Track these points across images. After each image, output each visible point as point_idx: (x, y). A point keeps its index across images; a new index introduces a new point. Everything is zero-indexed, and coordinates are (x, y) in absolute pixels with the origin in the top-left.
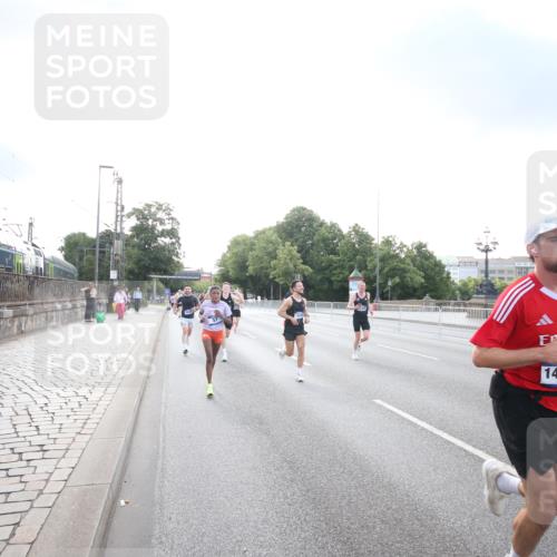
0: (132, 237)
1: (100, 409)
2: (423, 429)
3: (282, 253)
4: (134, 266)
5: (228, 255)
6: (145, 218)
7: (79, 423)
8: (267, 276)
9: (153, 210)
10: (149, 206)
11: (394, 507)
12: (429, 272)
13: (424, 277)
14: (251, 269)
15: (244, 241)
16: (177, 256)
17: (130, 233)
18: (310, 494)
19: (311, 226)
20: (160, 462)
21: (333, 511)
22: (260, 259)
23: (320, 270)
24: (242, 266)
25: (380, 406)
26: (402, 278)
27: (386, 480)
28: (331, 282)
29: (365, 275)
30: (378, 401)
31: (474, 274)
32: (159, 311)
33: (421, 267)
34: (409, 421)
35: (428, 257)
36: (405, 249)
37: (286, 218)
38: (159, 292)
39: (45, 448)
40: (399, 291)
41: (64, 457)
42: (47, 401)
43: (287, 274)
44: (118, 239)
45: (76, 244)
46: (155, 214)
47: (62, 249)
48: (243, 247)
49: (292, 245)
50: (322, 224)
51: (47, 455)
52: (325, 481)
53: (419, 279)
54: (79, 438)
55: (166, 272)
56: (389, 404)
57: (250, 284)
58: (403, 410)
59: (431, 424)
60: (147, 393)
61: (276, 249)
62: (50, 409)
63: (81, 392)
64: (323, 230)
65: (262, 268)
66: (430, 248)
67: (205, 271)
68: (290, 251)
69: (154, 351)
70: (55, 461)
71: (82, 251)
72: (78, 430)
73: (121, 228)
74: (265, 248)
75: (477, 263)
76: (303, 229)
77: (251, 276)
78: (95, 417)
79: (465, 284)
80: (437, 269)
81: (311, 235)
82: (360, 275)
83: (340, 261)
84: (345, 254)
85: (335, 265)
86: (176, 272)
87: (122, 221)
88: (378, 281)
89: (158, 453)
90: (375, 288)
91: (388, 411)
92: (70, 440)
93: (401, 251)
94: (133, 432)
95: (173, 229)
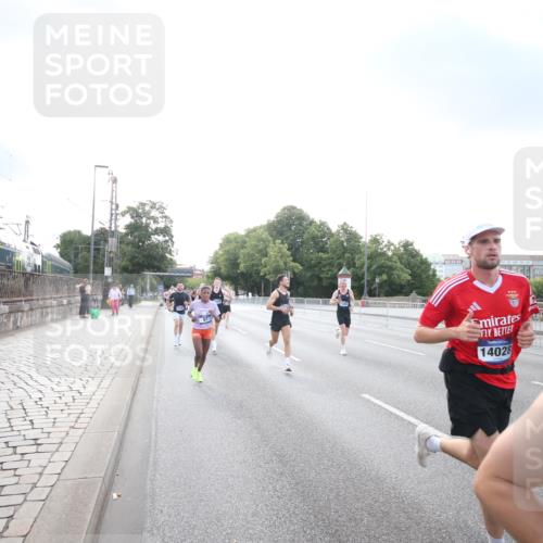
0: (127, 234)
1: (93, 404)
2: (409, 423)
3: (272, 252)
4: (128, 263)
5: (221, 252)
6: (139, 216)
7: (73, 418)
8: (258, 273)
9: (147, 208)
10: (143, 205)
12: (415, 270)
13: (410, 275)
14: (242, 266)
15: (236, 238)
16: (170, 254)
18: (299, 487)
19: (300, 224)
20: (152, 455)
22: (251, 256)
23: (309, 267)
24: (234, 263)
25: (368, 401)
26: (389, 276)
28: (320, 279)
29: (353, 273)
30: (364, 395)
32: (153, 307)
33: (408, 265)
34: (395, 415)
35: (414, 254)
36: (392, 247)
37: (277, 217)
38: (153, 289)
39: (39, 442)
40: (387, 288)
41: (57, 450)
42: (41, 396)
43: (278, 271)
44: (112, 236)
45: (71, 242)
46: (149, 213)
47: (57, 246)
48: (235, 244)
49: (282, 243)
50: (312, 223)
51: (41, 448)
52: (313, 474)
53: (406, 276)
54: (72, 432)
55: (159, 269)
56: (378, 399)
57: (241, 281)
58: (390, 405)
59: (417, 418)
60: (139, 388)
61: (266, 247)
62: (45, 404)
63: (75, 387)
64: (312, 228)
65: (253, 265)
67: (198, 268)
68: (280, 248)
69: (148, 343)
70: (48, 455)
71: (77, 248)
72: (72, 424)
73: (116, 226)
74: (256, 246)
75: (462, 261)
76: (293, 228)
77: (242, 273)
78: (88, 411)
80: (423, 267)
81: (300, 234)
82: (348, 272)
83: (329, 258)
84: (334, 252)
85: (324, 263)
86: (169, 269)
87: (116, 219)
88: (367, 277)
89: (150, 447)
90: (363, 285)
91: (375, 405)
92: (64, 434)
93: (389, 249)
94: (126, 426)
95: (166, 227)
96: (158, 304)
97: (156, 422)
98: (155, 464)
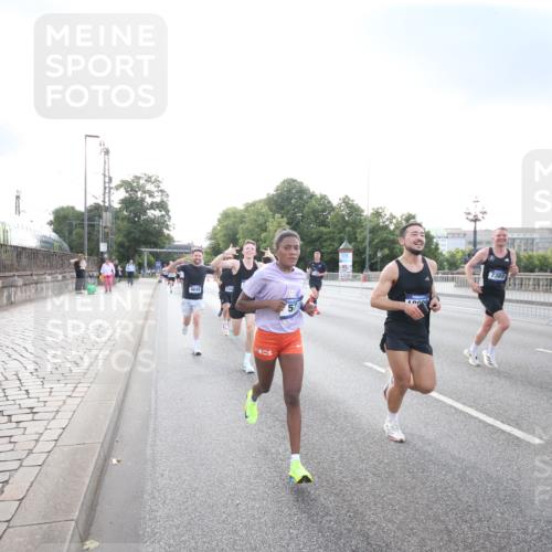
0: (121, 209)
3: (271, 226)
5: (219, 228)
6: (134, 190)
7: (70, 387)
9: (142, 182)
10: (138, 178)
15: (234, 213)
19: (301, 198)
21: (326, 465)
22: (250, 231)
24: (233, 239)
25: (371, 369)
26: (391, 249)
29: (354, 247)
30: (369, 364)
31: (462, 245)
32: (151, 283)
36: (394, 221)
37: (277, 190)
39: (35, 410)
41: (54, 418)
42: (37, 367)
44: (106, 211)
45: (65, 218)
46: (143, 186)
47: (51, 223)
48: (233, 219)
49: (282, 217)
50: (312, 196)
54: (69, 401)
55: (156, 246)
61: (266, 221)
62: (41, 374)
64: (313, 202)
67: (196, 244)
69: (146, 318)
70: (45, 423)
71: (71, 225)
73: (110, 201)
74: (256, 221)
75: (465, 235)
76: (293, 202)
79: (453, 256)
81: (301, 208)
82: (350, 247)
83: (330, 232)
84: (335, 226)
85: (325, 237)
86: (167, 246)
87: (110, 193)
88: (368, 252)
90: (365, 259)
91: (378, 372)
93: (391, 222)
95: (162, 202)
97: (156, 391)
98: (155, 430)
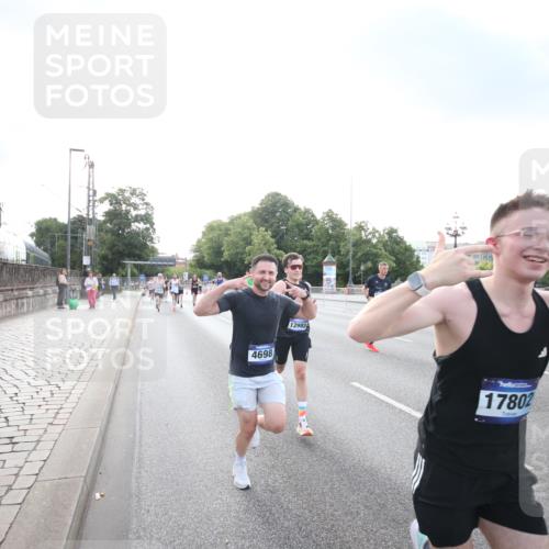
0: (105, 222)
1: (73, 398)
2: (401, 411)
3: (256, 239)
5: (204, 240)
8: (242, 261)
9: (127, 195)
10: (123, 191)
11: (377, 491)
12: (399, 256)
13: (395, 262)
14: (226, 256)
15: (219, 226)
16: (152, 241)
17: (102, 219)
19: (285, 211)
20: (137, 450)
22: (234, 244)
24: (218, 252)
25: (358, 389)
27: (368, 464)
29: (338, 260)
30: (356, 384)
32: (134, 296)
33: (392, 253)
34: (386, 403)
35: (399, 241)
36: (377, 235)
37: (261, 204)
38: (134, 278)
39: (14, 440)
41: (35, 449)
42: (16, 391)
44: (90, 224)
45: (48, 229)
46: (129, 199)
47: (32, 235)
48: (218, 232)
49: (266, 230)
50: (296, 209)
51: (17, 447)
53: (391, 263)
54: (50, 428)
55: (140, 258)
56: (368, 387)
57: (225, 270)
58: (380, 392)
59: (408, 405)
61: (251, 234)
63: (53, 381)
65: (237, 253)
66: (400, 234)
67: (180, 256)
68: (264, 236)
70: (25, 454)
71: (53, 237)
72: (50, 420)
74: (241, 234)
77: (226, 262)
78: (68, 406)
80: (407, 253)
81: (285, 221)
82: (334, 260)
83: (314, 246)
84: (319, 239)
85: (309, 250)
86: (151, 258)
87: (94, 206)
88: (351, 265)
89: (134, 442)
90: (348, 273)
91: (366, 393)
92: (41, 432)
93: (374, 236)
94: (108, 422)
95: (147, 214)
96: (140, 293)
